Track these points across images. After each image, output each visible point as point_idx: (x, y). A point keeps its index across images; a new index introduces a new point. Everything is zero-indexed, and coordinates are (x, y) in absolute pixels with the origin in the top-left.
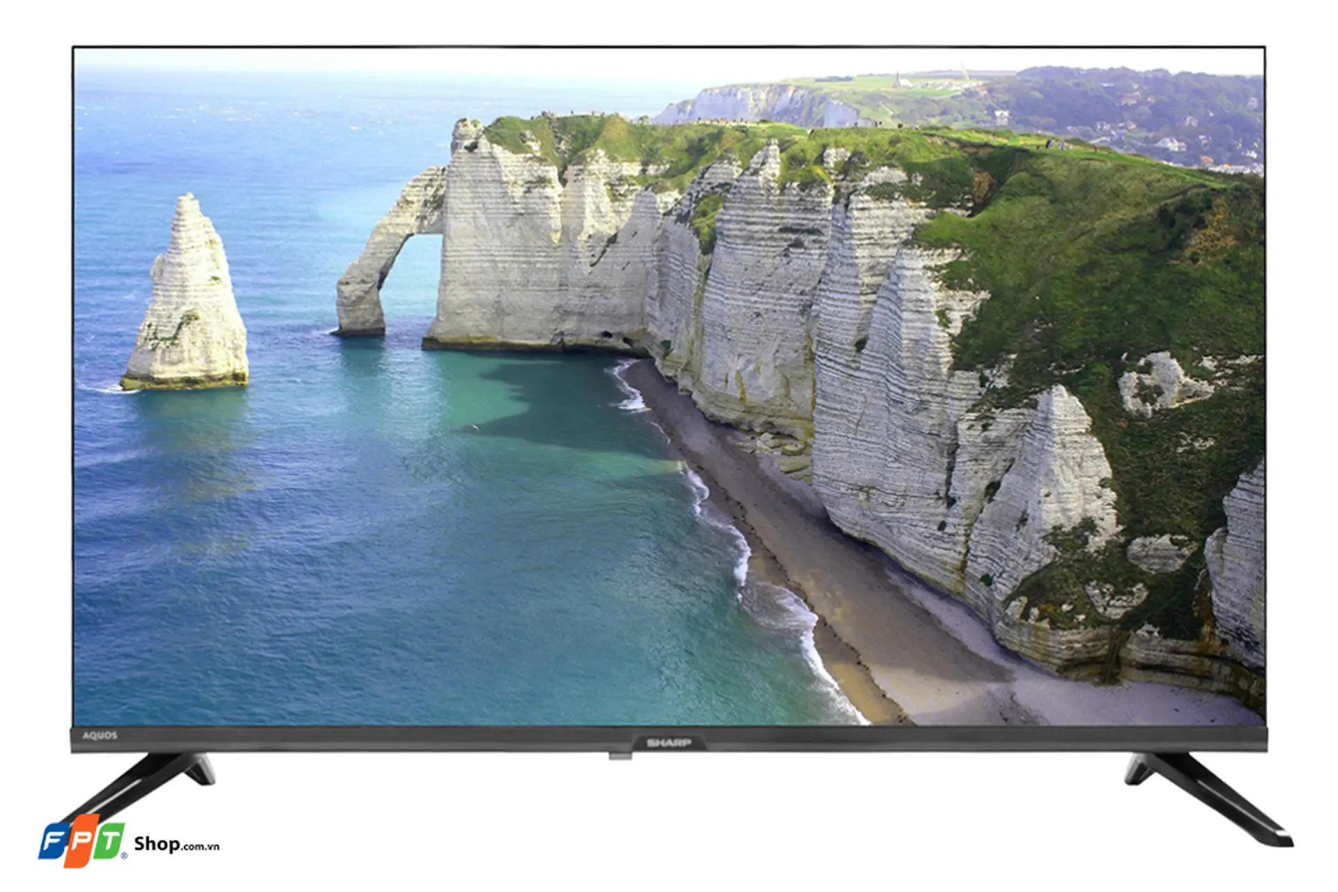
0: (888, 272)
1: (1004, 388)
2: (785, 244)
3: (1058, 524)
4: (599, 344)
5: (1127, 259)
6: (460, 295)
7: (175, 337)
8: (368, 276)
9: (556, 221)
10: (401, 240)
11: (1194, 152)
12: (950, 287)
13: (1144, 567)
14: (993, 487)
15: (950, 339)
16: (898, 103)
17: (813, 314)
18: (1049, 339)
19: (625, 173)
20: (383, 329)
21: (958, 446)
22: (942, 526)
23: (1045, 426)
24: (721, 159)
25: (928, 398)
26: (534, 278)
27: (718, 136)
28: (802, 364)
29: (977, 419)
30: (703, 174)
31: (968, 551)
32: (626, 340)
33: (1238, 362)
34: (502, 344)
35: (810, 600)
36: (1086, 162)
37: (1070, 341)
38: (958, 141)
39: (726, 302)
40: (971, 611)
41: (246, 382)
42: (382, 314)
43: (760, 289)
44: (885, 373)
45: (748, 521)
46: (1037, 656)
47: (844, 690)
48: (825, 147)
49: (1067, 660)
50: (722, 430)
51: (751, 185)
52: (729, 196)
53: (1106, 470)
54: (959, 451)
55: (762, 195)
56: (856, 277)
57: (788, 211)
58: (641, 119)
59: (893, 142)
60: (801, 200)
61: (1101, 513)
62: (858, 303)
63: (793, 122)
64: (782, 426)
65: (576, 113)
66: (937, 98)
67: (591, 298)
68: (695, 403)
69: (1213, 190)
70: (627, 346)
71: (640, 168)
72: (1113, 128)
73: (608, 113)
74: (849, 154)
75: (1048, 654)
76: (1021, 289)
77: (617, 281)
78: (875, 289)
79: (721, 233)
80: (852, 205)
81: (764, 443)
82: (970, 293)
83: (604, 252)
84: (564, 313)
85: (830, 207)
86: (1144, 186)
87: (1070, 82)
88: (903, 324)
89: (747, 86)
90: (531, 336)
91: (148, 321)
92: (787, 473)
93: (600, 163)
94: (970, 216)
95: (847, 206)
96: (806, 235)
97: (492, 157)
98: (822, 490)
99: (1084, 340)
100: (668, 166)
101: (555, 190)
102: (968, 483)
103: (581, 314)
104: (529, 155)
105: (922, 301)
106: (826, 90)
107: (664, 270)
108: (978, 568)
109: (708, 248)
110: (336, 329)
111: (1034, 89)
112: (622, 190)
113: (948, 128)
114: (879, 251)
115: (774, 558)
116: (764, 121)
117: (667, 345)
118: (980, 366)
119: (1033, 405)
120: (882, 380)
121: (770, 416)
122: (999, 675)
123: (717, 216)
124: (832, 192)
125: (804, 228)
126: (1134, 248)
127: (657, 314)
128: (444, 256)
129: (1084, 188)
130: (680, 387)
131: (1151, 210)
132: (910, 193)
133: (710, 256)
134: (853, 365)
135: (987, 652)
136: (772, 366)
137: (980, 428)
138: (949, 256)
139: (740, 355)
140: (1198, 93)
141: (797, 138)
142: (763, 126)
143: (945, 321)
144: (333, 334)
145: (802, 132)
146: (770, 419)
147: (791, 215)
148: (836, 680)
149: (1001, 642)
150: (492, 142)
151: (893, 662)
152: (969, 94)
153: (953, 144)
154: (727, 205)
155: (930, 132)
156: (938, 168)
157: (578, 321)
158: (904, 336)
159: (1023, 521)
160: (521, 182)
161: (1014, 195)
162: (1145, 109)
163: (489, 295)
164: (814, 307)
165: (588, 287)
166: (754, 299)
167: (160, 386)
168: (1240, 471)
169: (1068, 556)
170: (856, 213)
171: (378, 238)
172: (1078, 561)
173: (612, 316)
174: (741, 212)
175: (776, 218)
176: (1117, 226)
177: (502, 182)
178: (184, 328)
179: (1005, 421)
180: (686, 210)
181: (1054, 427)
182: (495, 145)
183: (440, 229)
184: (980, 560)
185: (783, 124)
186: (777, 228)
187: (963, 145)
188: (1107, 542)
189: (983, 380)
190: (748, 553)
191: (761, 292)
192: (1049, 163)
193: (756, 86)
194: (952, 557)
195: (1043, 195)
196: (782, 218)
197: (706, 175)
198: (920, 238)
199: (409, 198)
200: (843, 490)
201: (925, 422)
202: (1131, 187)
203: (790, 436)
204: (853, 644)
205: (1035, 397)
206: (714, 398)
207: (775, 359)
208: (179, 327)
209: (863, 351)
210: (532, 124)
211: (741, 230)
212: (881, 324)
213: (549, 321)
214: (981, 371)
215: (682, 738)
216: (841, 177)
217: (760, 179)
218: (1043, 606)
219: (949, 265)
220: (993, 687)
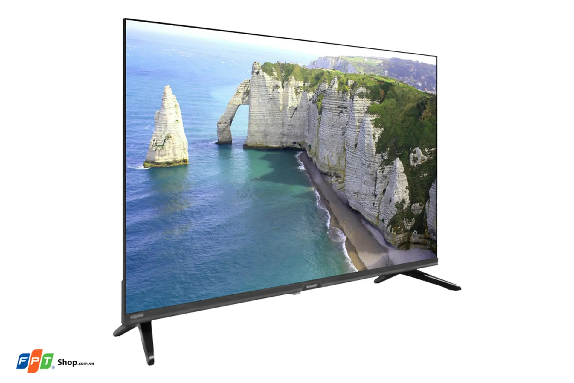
0: (362, 121)
1: (387, 159)
2: (339, 112)
3: (397, 201)
4: (293, 146)
5: (411, 118)
6: (254, 128)
7: (163, 145)
8: (227, 120)
9: (281, 102)
10: (237, 107)
11: (423, 88)
12: (375, 127)
13: (414, 213)
14: (385, 190)
15: (375, 143)
16: (364, 66)
17: (345, 135)
18: (396, 143)
19: (299, 85)
20: (231, 141)
21: (377, 178)
22: (374, 204)
23: (395, 171)
24: (324, 81)
25: (371, 163)
26: (275, 122)
27: (322, 74)
28: (342, 152)
29: (381, 169)
30: (319, 86)
31: (379, 212)
32: (300, 145)
33: (432, 150)
34: (267, 147)
35: (345, 232)
36: (403, 88)
37: (400, 144)
38: (377, 80)
39: (325, 131)
40: (380, 231)
41: (188, 163)
42: (231, 136)
43: (333, 127)
44: (361, 155)
45: (330, 207)
46: (393, 243)
47: (352, 262)
48: (348, 79)
49: (399, 244)
50: (324, 176)
51: (331, 91)
52: (326, 95)
53: (407, 185)
54: (377, 180)
55: (333, 95)
56: (355, 123)
57: (339, 100)
58: (304, 66)
59: (363, 79)
60: (343, 97)
61: (406, 197)
62: (355, 132)
63: (340, 70)
64: (338, 174)
65: (286, 63)
66: (373, 65)
67: (291, 129)
68: (317, 167)
69: (427, 98)
70: (300, 147)
71: (303, 83)
72: (409, 78)
73: (295, 63)
74: (353, 82)
75: (396, 242)
76: (390, 127)
77: (297, 123)
78: (359, 127)
79: (324, 108)
80: (354, 100)
81: (334, 179)
82: (379, 129)
83: (294, 113)
84: (283, 135)
85: (349, 99)
86: (414, 96)
87: (400, 63)
88: (365, 139)
89: (330, 57)
90: (274, 144)
91: (154, 138)
92: (339, 189)
93: (293, 82)
94: (380, 104)
95: (353, 99)
96: (343, 109)
97: (263, 77)
98: (347, 194)
99: (403, 144)
100: (310, 83)
101: (281, 90)
102: (379, 191)
103: (288, 135)
104: (274, 77)
105: (369, 131)
106: (348, 61)
107: (310, 120)
108: (381, 218)
109: (320, 113)
110: (217, 141)
111: (393, 65)
112: (299, 91)
113: (375, 76)
114: (360, 115)
115: (336, 219)
116: (334, 70)
117: (310, 146)
118: (382, 152)
119: (393, 164)
120: (361, 157)
121: (335, 170)
122: (386, 251)
123: (322, 102)
124: (350, 95)
125: (343, 106)
126: (413, 115)
127: (307, 135)
128: (250, 113)
129: (403, 96)
130: (313, 161)
131: (416, 104)
132: (367, 97)
133: (321, 115)
134: (354, 152)
135: (382, 243)
136: (335, 154)
137: (381, 172)
138: (375, 117)
139: (328, 150)
140: (425, 69)
141: (342, 76)
142: (334, 71)
143: (374, 138)
144: (216, 143)
145: (342, 74)
146: (335, 171)
147: (340, 102)
148: (350, 258)
149: (386, 240)
150: (263, 71)
151: (363, 250)
152: (380, 65)
153: (376, 81)
154: (325, 98)
155: (371, 76)
156: (373, 88)
157: (287, 138)
158: (366, 143)
159: (391, 201)
160: (271, 87)
161: (389, 98)
162: (414, 73)
163: (262, 128)
164: (346, 133)
165: (290, 126)
166: (331, 130)
167: (159, 166)
168: (432, 183)
169: (399, 211)
170: (355, 102)
171: (230, 106)
172: (402, 212)
173: (296, 136)
174: (328, 100)
175: (336, 103)
176: (409, 108)
177: (266, 87)
178: (167, 141)
179: (387, 169)
180: (315, 99)
181: (397, 171)
182: (264, 73)
183: (248, 103)
184: (382, 214)
185: (338, 71)
186: (337, 106)
187: (379, 81)
188: (407, 206)
189: (382, 156)
190: (330, 218)
191: (333, 128)
192: (396, 88)
193: (332, 57)
194: (375, 214)
195: (395, 98)
196: (338, 103)
197: (320, 87)
198: (370, 111)
199: (239, 91)
200: (352, 194)
201: (370, 171)
202: (412, 96)
203: (340, 177)
204: (354, 246)
205: (392, 162)
206: (323, 165)
207: (336, 151)
208: (165, 141)
209: (357, 148)
210: (275, 65)
211: (329, 107)
212: (361, 139)
213: (279, 138)
214: (382, 154)
215: (315, 284)
216: (352, 90)
217: (333, 89)
218: (394, 227)
219: (375, 120)
220: (384, 254)
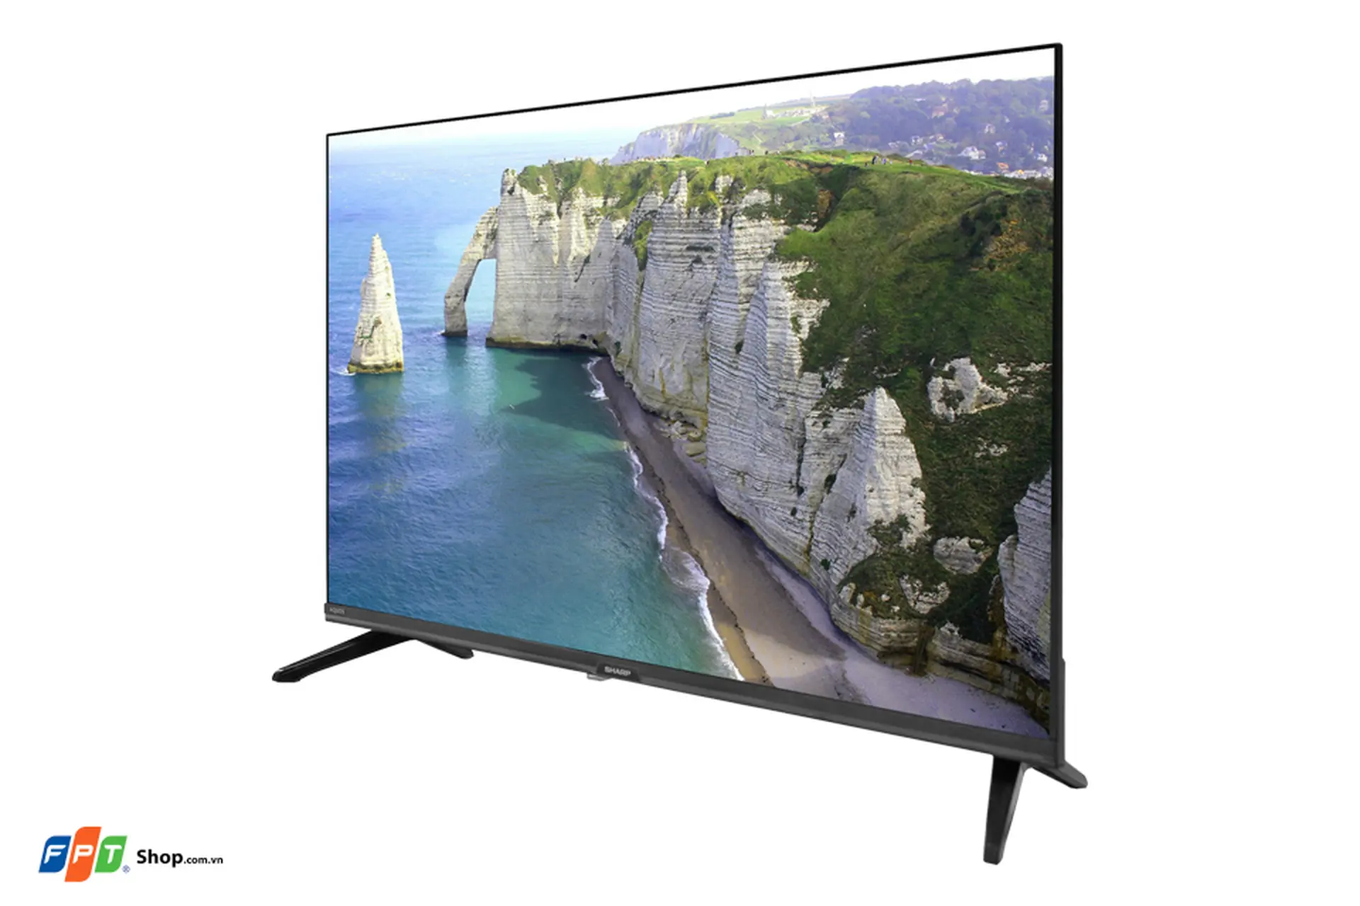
0: (757, 283)
1: (839, 388)
2: (690, 260)
3: (879, 519)
4: (579, 344)
5: (935, 266)
6: (506, 306)
7: (371, 336)
8: (459, 291)
9: (556, 248)
10: (475, 264)
11: (992, 159)
12: (801, 296)
13: (947, 567)
14: (831, 480)
15: (800, 343)
16: (765, 132)
17: (708, 320)
18: (874, 343)
19: (594, 206)
20: (466, 331)
21: (805, 440)
22: (794, 512)
23: (870, 426)
24: (652, 189)
25: (783, 396)
26: (545, 291)
27: (648, 171)
28: (700, 363)
29: (820, 417)
30: (640, 203)
31: (812, 537)
32: (595, 342)
33: (1028, 369)
34: (528, 344)
35: (705, 566)
36: (901, 176)
37: (890, 347)
38: (807, 163)
39: (654, 310)
40: (814, 591)
41: (403, 369)
42: (465, 321)
43: (674, 300)
44: (754, 372)
45: (666, 495)
46: (862, 640)
47: (727, 648)
48: (716, 175)
49: (885, 647)
50: (651, 417)
51: (669, 211)
52: (656, 221)
53: (917, 472)
54: (806, 445)
55: (676, 219)
56: (736, 288)
57: (691, 232)
58: (604, 160)
59: (762, 167)
60: (701, 222)
61: (912, 511)
62: (737, 310)
63: (695, 155)
64: (687, 416)
65: (568, 160)
66: (793, 125)
67: (576, 307)
68: (634, 394)
69: (1008, 196)
70: (594, 346)
71: (603, 201)
72: (925, 141)
73: (585, 158)
74: (732, 181)
75: (870, 639)
76: (853, 297)
77: (588, 294)
78: (749, 297)
79: (651, 253)
80: (734, 225)
81: (676, 429)
82: (815, 301)
83: (582, 270)
84: (560, 319)
85: (719, 226)
86: (948, 195)
87: (892, 99)
88: (768, 330)
89: (666, 127)
90: (543, 337)
91: (360, 324)
92: (692, 456)
93: (581, 200)
94: (815, 231)
95: (730, 225)
96: (703, 252)
97: (522, 198)
98: (714, 473)
99: (901, 345)
100: (619, 199)
101: (555, 222)
102: (813, 476)
103: (569, 320)
104: (541, 195)
105: (780, 309)
106: (717, 126)
107: (617, 284)
108: (820, 552)
109: (642, 266)
110: (443, 331)
111: (864, 110)
112: (593, 219)
113: (800, 152)
114: (751, 265)
115: (682, 528)
116: (677, 156)
117: (618, 344)
118: (822, 368)
119: (861, 406)
120: (754, 379)
121: (680, 407)
122: (835, 653)
123: (648, 239)
124: (721, 214)
125: (702, 246)
126: (941, 257)
127: (613, 320)
128: (497, 275)
129: (902, 200)
130: (626, 381)
131: (956, 219)
132: (774, 213)
133: (643, 271)
134: (734, 365)
135: (825, 630)
136: (681, 365)
137: (821, 424)
138: (800, 267)
139: (662, 355)
140: (996, 100)
141: (698, 168)
142: (677, 160)
143: (797, 328)
144: (443, 335)
145: (701, 163)
146: (681, 410)
147: (694, 235)
148: (721, 637)
149: (836, 623)
150: (522, 186)
151: (759, 630)
152: (816, 118)
153: (804, 166)
154: (655, 228)
155: (788, 156)
156: (794, 188)
157: (569, 326)
158: (769, 341)
159: (852, 513)
160: (537, 217)
161: (847, 210)
162: (950, 120)
163: (520, 305)
164: (709, 314)
165: (572, 299)
166: (670, 307)
167: (365, 371)
168: (1029, 480)
169: (886, 549)
170: (736, 232)
171: (465, 263)
172: (894, 554)
173: (586, 321)
174: (663, 235)
175: (684, 238)
176: (927, 236)
177: (527, 217)
178: (375, 330)
179: (840, 418)
180: (629, 234)
181: (877, 427)
182: (524, 189)
183: (494, 255)
184: (821, 546)
185: (690, 158)
186: (685, 247)
187: (811, 166)
188: (918, 540)
189: (824, 381)
190: (666, 522)
191: (675, 302)
192: (874, 178)
193: (672, 127)
194: (801, 541)
195: (870, 208)
196: (688, 238)
197: (642, 205)
198: (781, 253)
199: (480, 232)
200: (727, 474)
201: (784, 417)
202: (939, 197)
203: (693, 425)
204: (732, 609)
205: (862, 398)
206: (648, 390)
207: (683, 358)
208: (373, 329)
209: (741, 353)
210: (543, 170)
211: (664, 249)
212: (754, 330)
213: (552, 326)
214: (822, 373)
215: (626, 669)
216: (726, 201)
217: (675, 205)
218: (867, 594)
219: (800, 276)
220: (830, 662)
